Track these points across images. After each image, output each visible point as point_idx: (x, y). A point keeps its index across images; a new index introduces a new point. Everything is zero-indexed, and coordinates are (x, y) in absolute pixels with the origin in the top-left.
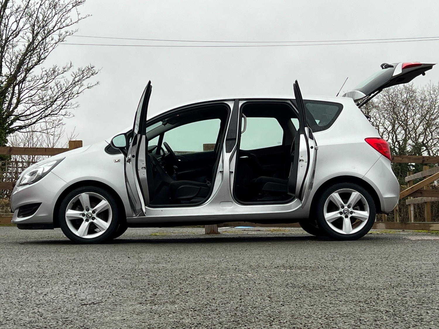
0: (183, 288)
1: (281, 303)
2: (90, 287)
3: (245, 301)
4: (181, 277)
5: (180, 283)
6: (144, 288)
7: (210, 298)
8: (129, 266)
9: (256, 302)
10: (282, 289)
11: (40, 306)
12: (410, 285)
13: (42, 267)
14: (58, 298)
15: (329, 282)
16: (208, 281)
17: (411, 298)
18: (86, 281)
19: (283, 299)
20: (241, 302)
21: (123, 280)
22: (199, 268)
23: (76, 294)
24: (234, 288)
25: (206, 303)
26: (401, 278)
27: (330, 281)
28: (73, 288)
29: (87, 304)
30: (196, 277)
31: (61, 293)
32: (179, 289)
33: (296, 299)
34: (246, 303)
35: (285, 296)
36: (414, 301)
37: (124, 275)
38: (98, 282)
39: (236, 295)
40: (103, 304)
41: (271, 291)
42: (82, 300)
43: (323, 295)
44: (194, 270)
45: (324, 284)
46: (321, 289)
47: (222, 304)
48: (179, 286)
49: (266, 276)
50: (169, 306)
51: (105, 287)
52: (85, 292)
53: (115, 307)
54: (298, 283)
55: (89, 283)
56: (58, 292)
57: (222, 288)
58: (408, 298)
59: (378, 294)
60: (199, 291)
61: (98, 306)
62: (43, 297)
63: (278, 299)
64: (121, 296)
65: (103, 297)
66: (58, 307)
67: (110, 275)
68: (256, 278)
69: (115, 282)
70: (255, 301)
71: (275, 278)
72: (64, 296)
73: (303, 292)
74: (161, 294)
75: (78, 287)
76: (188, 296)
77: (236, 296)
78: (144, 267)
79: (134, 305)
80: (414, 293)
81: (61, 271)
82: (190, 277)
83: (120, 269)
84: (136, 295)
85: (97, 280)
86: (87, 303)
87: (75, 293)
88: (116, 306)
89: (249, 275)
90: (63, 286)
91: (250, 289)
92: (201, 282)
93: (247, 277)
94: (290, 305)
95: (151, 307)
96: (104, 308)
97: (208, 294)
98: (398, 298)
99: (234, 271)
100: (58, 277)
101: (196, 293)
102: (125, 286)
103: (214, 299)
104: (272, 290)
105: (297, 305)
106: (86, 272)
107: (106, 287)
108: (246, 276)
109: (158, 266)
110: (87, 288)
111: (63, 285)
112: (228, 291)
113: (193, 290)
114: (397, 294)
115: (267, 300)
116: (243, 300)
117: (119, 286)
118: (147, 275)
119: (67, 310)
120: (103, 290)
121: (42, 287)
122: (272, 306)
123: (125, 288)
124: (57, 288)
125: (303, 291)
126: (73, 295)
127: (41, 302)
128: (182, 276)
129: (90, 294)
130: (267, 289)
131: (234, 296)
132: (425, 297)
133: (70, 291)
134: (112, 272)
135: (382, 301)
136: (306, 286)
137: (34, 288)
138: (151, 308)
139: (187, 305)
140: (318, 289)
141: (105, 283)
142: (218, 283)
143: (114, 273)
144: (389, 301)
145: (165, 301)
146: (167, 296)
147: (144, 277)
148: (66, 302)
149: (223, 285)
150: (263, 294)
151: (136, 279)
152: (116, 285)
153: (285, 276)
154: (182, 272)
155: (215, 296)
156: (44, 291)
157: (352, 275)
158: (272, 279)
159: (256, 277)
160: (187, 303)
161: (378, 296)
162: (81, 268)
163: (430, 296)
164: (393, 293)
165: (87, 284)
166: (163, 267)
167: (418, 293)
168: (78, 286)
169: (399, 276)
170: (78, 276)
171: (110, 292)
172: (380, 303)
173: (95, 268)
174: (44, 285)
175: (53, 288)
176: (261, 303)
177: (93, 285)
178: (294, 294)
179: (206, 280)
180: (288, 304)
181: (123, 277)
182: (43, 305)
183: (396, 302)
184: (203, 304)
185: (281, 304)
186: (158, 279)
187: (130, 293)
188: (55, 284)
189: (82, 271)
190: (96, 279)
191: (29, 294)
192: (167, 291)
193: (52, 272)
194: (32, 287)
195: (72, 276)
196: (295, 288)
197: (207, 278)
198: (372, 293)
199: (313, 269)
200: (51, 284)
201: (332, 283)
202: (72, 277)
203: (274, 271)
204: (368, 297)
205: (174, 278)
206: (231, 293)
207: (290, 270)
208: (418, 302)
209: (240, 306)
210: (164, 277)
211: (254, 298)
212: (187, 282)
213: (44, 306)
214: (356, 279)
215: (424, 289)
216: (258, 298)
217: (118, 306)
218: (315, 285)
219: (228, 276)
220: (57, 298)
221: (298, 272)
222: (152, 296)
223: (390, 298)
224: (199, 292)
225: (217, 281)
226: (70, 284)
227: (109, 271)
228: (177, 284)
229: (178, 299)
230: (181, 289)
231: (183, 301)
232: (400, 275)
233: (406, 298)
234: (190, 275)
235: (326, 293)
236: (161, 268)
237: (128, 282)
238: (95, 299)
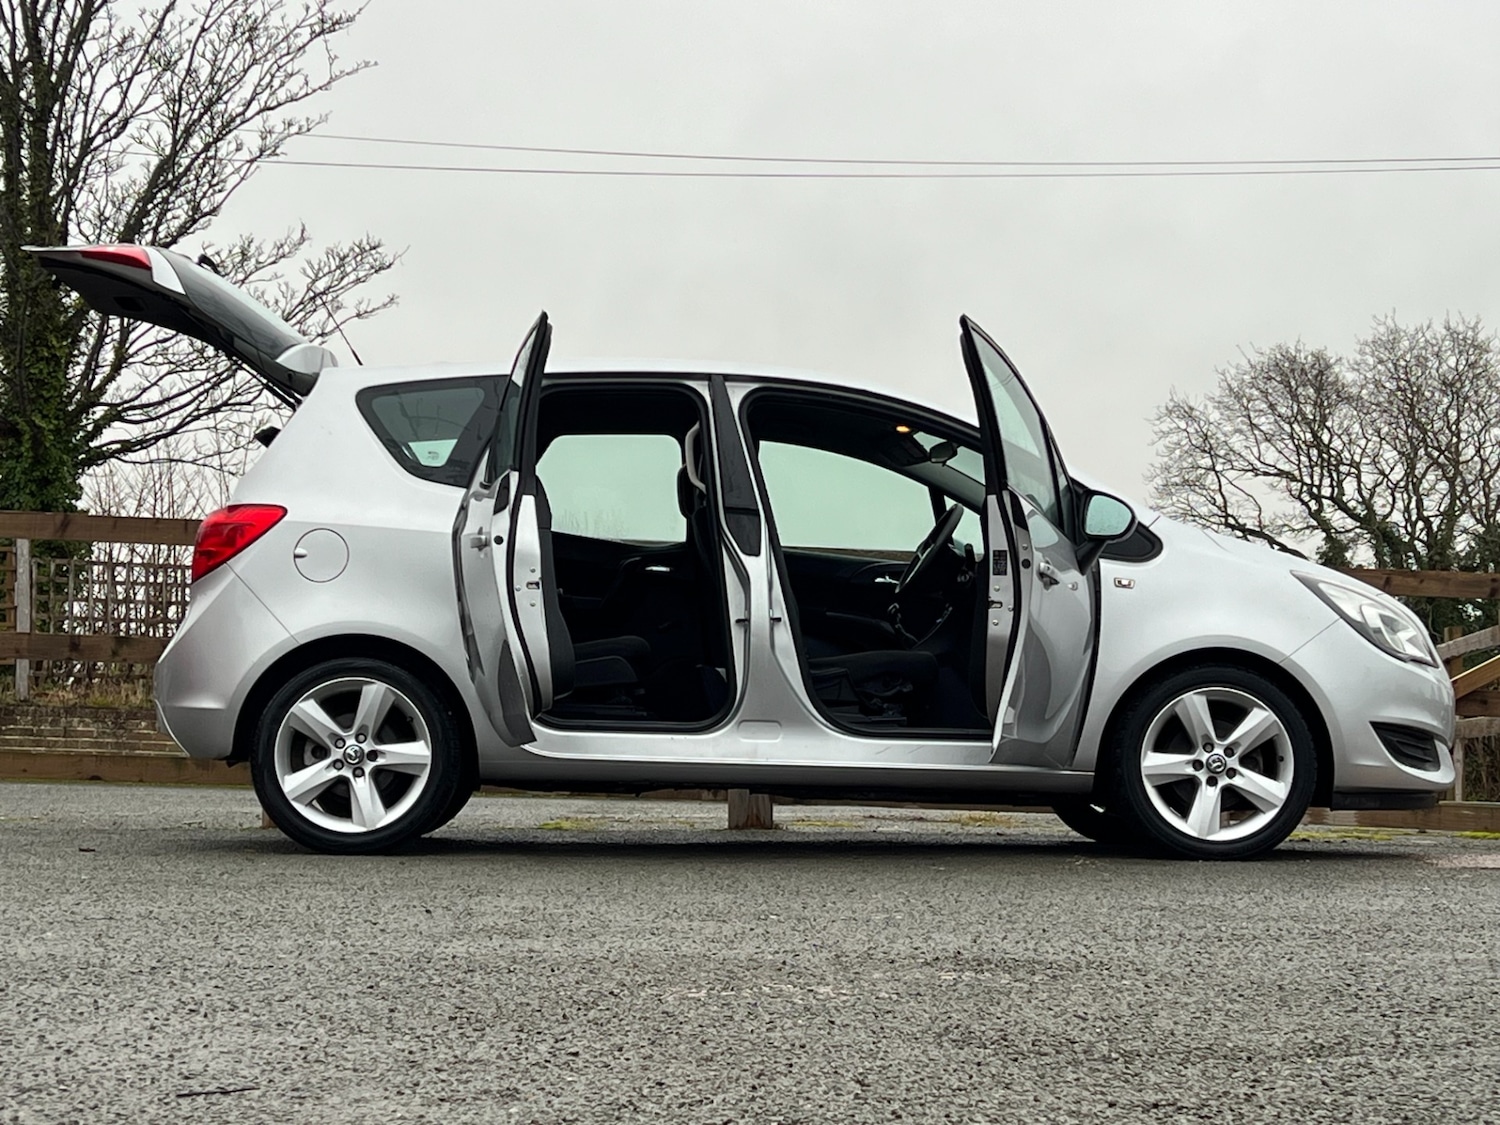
0: (569, 1036)
1: (896, 1106)
2: (238, 1025)
3: (770, 1093)
4: (580, 992)
5: (564, 1016)
6: (431, 1032)
7: (649, 1079)
8: (411, 945)
9: (808, 1099)
10: (917, 1052)
11: (30, 1097)
12: (1383, 1046)
13: (109, 942)
14: (110, 1066)
15: (1101, 1023)
16: (670, 1009)
17: (1370, 1098)
18: (236, 999)
19: (908, 1090)
20: (753, 1099)
21: (368, 1001)
22: (654, 960)
23: (179, 1050)
24: (747, 1044)
25: (624, 1100)
26: (1358, 1017)
27: (1103, 1019)
28: (179, 1027)
29: (199, 1094)
30: (632, 993)
31: (127, 1045)
32: (552, 1041)
33: (954, 1091)
34: (769, 1102)
35: (918, 1077)
36: (1377, 1112)
37: (378, 979)
38: (275, 1004)
39: (745, 1070)
40: (257, 1093)
41: (875, 1058)
42: (187, 1078)
43: (1058, 1079)
44: (635, 966)
45: (1074, 1034)
46: (1058, 1052)
47: (682, 1105)
48: (557, 1030)
49: (883, 994)
50: (488, 1109)
51: (291, 1027)
52: (215, 1042)
53: (297, 1107)
54: (983, 1028)
55: (242, 1008)
56: (117, 1041)
57: (704, 1043)
58: (1359, 1099)
59: (1255, 1081)
60: (620, 1050)
61: (234, 1103)
62: (58, 1059)
63: (892, 1088)
64: (334, 1063)
65: (269, 1068)
66: (92, 1104)
67: (330, 979)
68: (844, 1002)
69: (338, 1007)
70: (805, 1095)
71: (912, 1004)
72: (134, 1056)
73: (988, 1064)
74: (478, 1060)
75: (199, 1025)
76: (572, 1070)
77: (743, 1074)
78: (463, 949)
79: (367, 1101)
80: (1387, 1078)
81: (167, 959)
82: (611, 993)
83: (375, 958)
84: (391, 1060)
85: (277, 998)
86: (200, 1089)
87: (177, 1047)
88: (301, 1104)
89: (822, 990)
90: (147, 1019)
91: (803, 1047)
92: (638, 1016)
93: (811, 999)
94: (925, 1114)
95: (422, 1111)
96: (253, 1108)
97: (648, 1063)
98: (1323, 1097)
99: (774, 974)
100: (145, 984)
101: (605, 1059)
102: (365, 1026)
103: (661, 1084)
104: (881, 1055)
105: (947, 1116)
106: (251, 965)
107: (297, 1025)
108: (811, 994)
109: (515, 949)
110: (226, 1027)
111: (150, 1015)
112: (722, 1054)
113: (598, 1046)
114: (1324, 1083)
115: (849, 1093)
116: (761, 1092)
117: (344, 1024)
118: (459, 982)
119: (118, 1115)
120: (280, 1039)
121: (72, 1021)
122: (857, 1118)
123: (361, 1031)
124: (123, 1024)
125: (989, 1060)
126: (165, 1056)
127: (41, 1079)
128: (585, 988)
129: (229, 1052)
130: (865, 1048)
131: (735, 1073)
132: (1421, 1096)
133: (161, 1041)
134: (342, 968)
135: (1262, 1107)
136: (1010, 1037)
137: (43, 1022)
138: (422, 1116)
139: (557, 1106)
140: (1046, 1054)
141: (300, 1009)
142: (700, 1021)
143: (347, 971)
144: (1285, 1108)
145: (486, 1087)
146: (499, 1067)
147: (446, 991)
148: (129, 1081)
149: (712, 1030)
150: (843, 1067)
151: (416, 995)
152: (337, 1018)
153: (950, 999)
154: (591, 972)
155: (669, 1071)
156: (70, 1035)
157: (1189, 1001)
158: (898, 1008)
159: (845, 998)
160: (558, 1096)
161: (1253, 1087)
162: (242, 950)
163: (1440, 1094)
164: (1311, 1077)
165: (233, 1014)
166: (531, 950)
167: (1401, 1080)
168: (199, 1018)
169: (1355, 1010)
170: (214, 982)
171: (302, 1048)
172: (1252, 1116)
173: (291, 949)
174: (81, 1014)
175: (110, 1023)
176: (821, 1106)
177: (255, 1018)
178: (955, 1071)
179: (663, 1007)
180: (919, 1109)
181: (371, 987)
182: (40, 1091)
183: (1311, 1113)
184: (614, 1106)
185: (893, 1113)
186: (496, 999)
187: (371, 1052)
188: (121, 1010)
189: (239, 962)
190: (273, 995)
191: (12, 1048)
192: (505, 1049)
193: (133, 963)
194: (35, 1020)
195: (191, 981)
196: (966, 1049)
197: (670, 999)
198: (1235, 1075)
199: (1058, 972)
200: (107, 1009)
201: (1107, 1030)
202: (189, 985)
203: (918, 975)
204: (1217, 1091)
205: (553, 995)
206: (730, 1061)
207: (973, 975)
208: (1390, 1114)
209: (743, 1117)
210: (519, 992)
211: (805, 1085)
212: (592, 1014)
213: (44, 1095)
214: (1198, 1014)
215: (1428, 1063)
216: (818, 1085)
217: (309, 1105)
218: (1044, 1038)
219: (746, 993)
220: (105, 1065)
221: (1003, 981)
222: (446, 1067)
223: (1294, 1096)
224: (617, 1054)
225: (701, 1010)
226: (175, 1012)
227: (335, 962)
228: (554, 1018)
229: (533, 1081)
230: (557, 1042)
231: (548, 1088)
232: (1360, 1002)
233: (1351, 1099)
234: (612, 985)
235: (1070, 1068)
236: (521, 955)
237: (382, 1006)
238: (234, 1074)
